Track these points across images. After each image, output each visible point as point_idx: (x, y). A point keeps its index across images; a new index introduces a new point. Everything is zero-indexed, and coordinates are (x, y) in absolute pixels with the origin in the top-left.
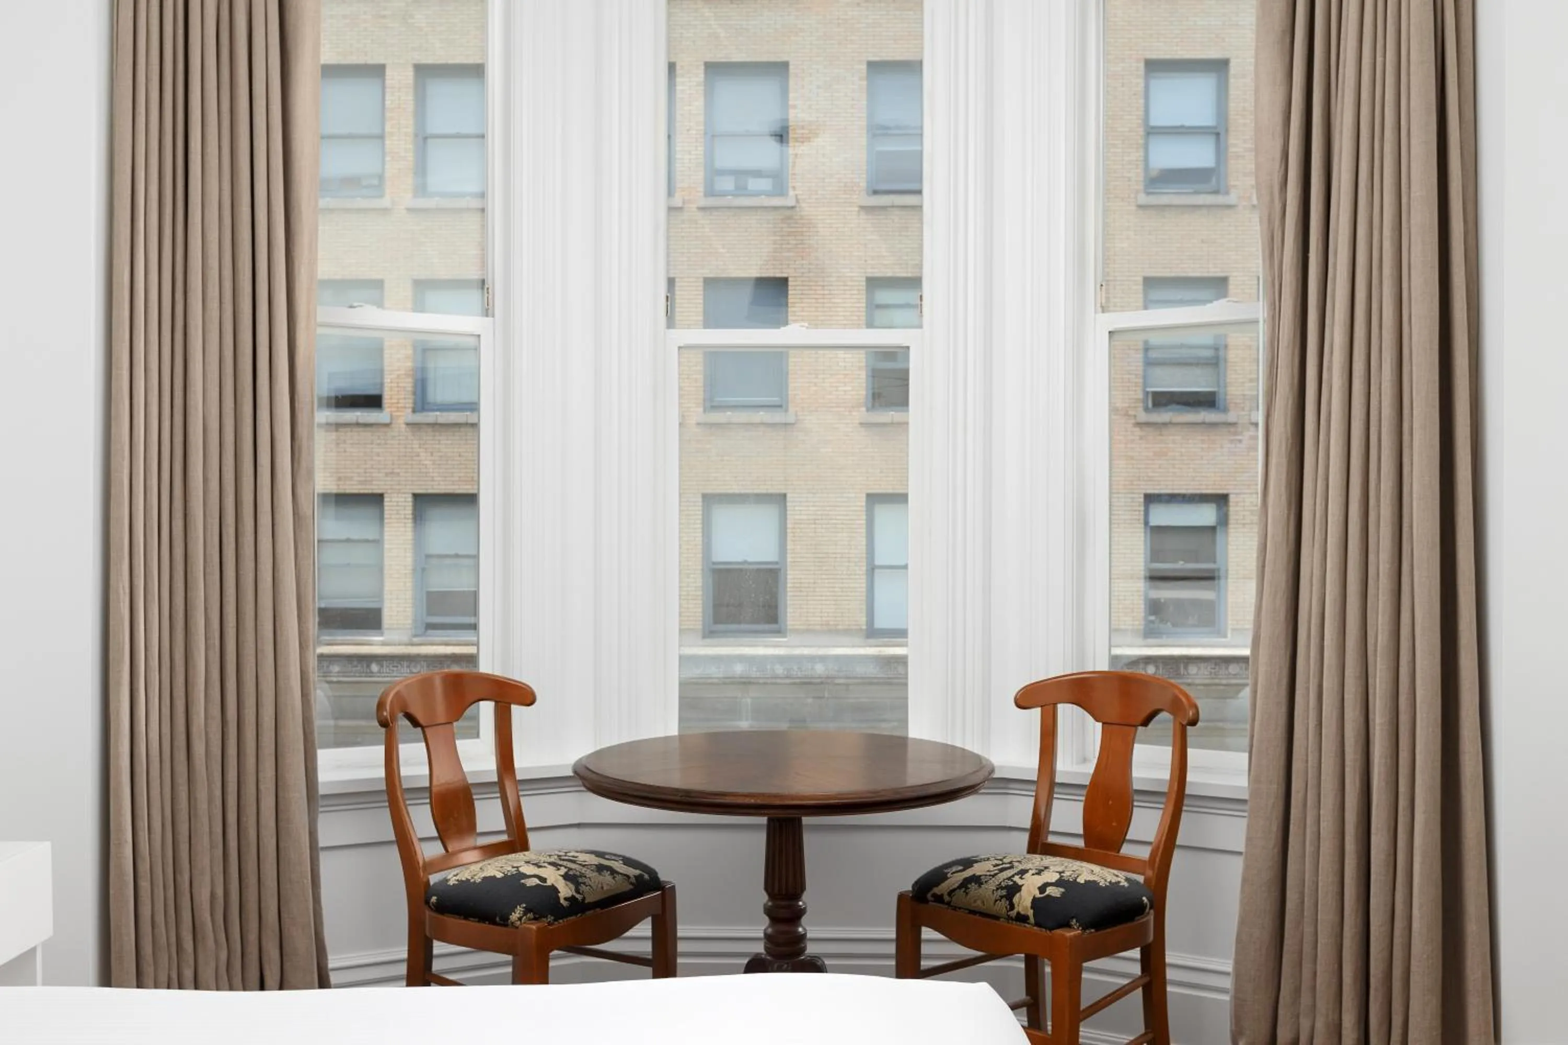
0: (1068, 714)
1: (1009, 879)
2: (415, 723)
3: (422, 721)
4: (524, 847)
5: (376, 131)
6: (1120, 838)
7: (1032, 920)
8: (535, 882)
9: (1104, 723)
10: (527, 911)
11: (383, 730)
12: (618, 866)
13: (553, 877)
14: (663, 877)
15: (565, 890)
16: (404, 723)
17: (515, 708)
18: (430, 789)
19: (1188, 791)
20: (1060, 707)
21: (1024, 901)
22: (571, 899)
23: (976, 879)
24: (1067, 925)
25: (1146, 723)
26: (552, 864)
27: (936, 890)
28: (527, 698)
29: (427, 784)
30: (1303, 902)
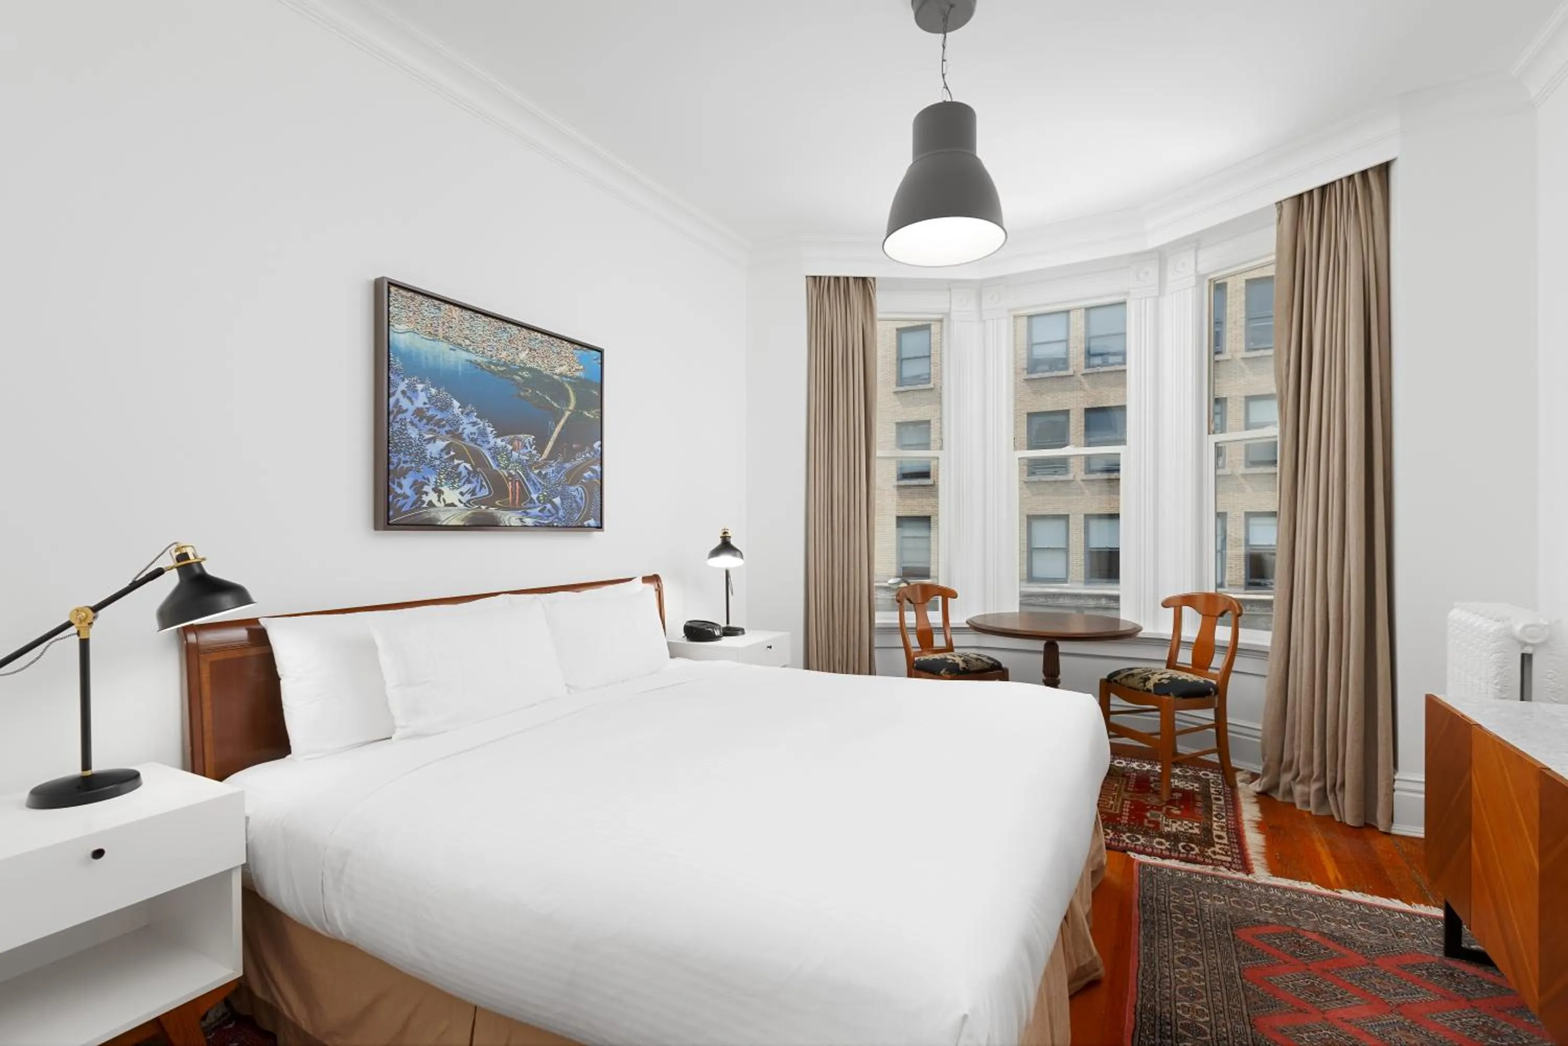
0: (1187, 611)
1: (1147, 675)
2: (911, 602)
3: (914, 602)
4: (952, 651)
5: (927, 354)
6: (1207, 667)
7: (1153, 691)
8: (950, 661)
9: (1203, 615)
10: (947, 670)
11: (898, 604)
12: (984, 659)
13: (958, 660)
14: (1004, 666)
15: (962, 665)
16: (906, 603)
17: (949, 599)
18: (916, 628)
19: (1239, 647)
20: (1184, 608)
21: (1150, 685)
22: (964, 668)
23: (1132, 675)
24: (1168, 695)
25: (1222, 615)
26: (959, 656)
27: (1115, 678)
28: (954, 595)
29: (915, 626)
30: (1295, 698)
